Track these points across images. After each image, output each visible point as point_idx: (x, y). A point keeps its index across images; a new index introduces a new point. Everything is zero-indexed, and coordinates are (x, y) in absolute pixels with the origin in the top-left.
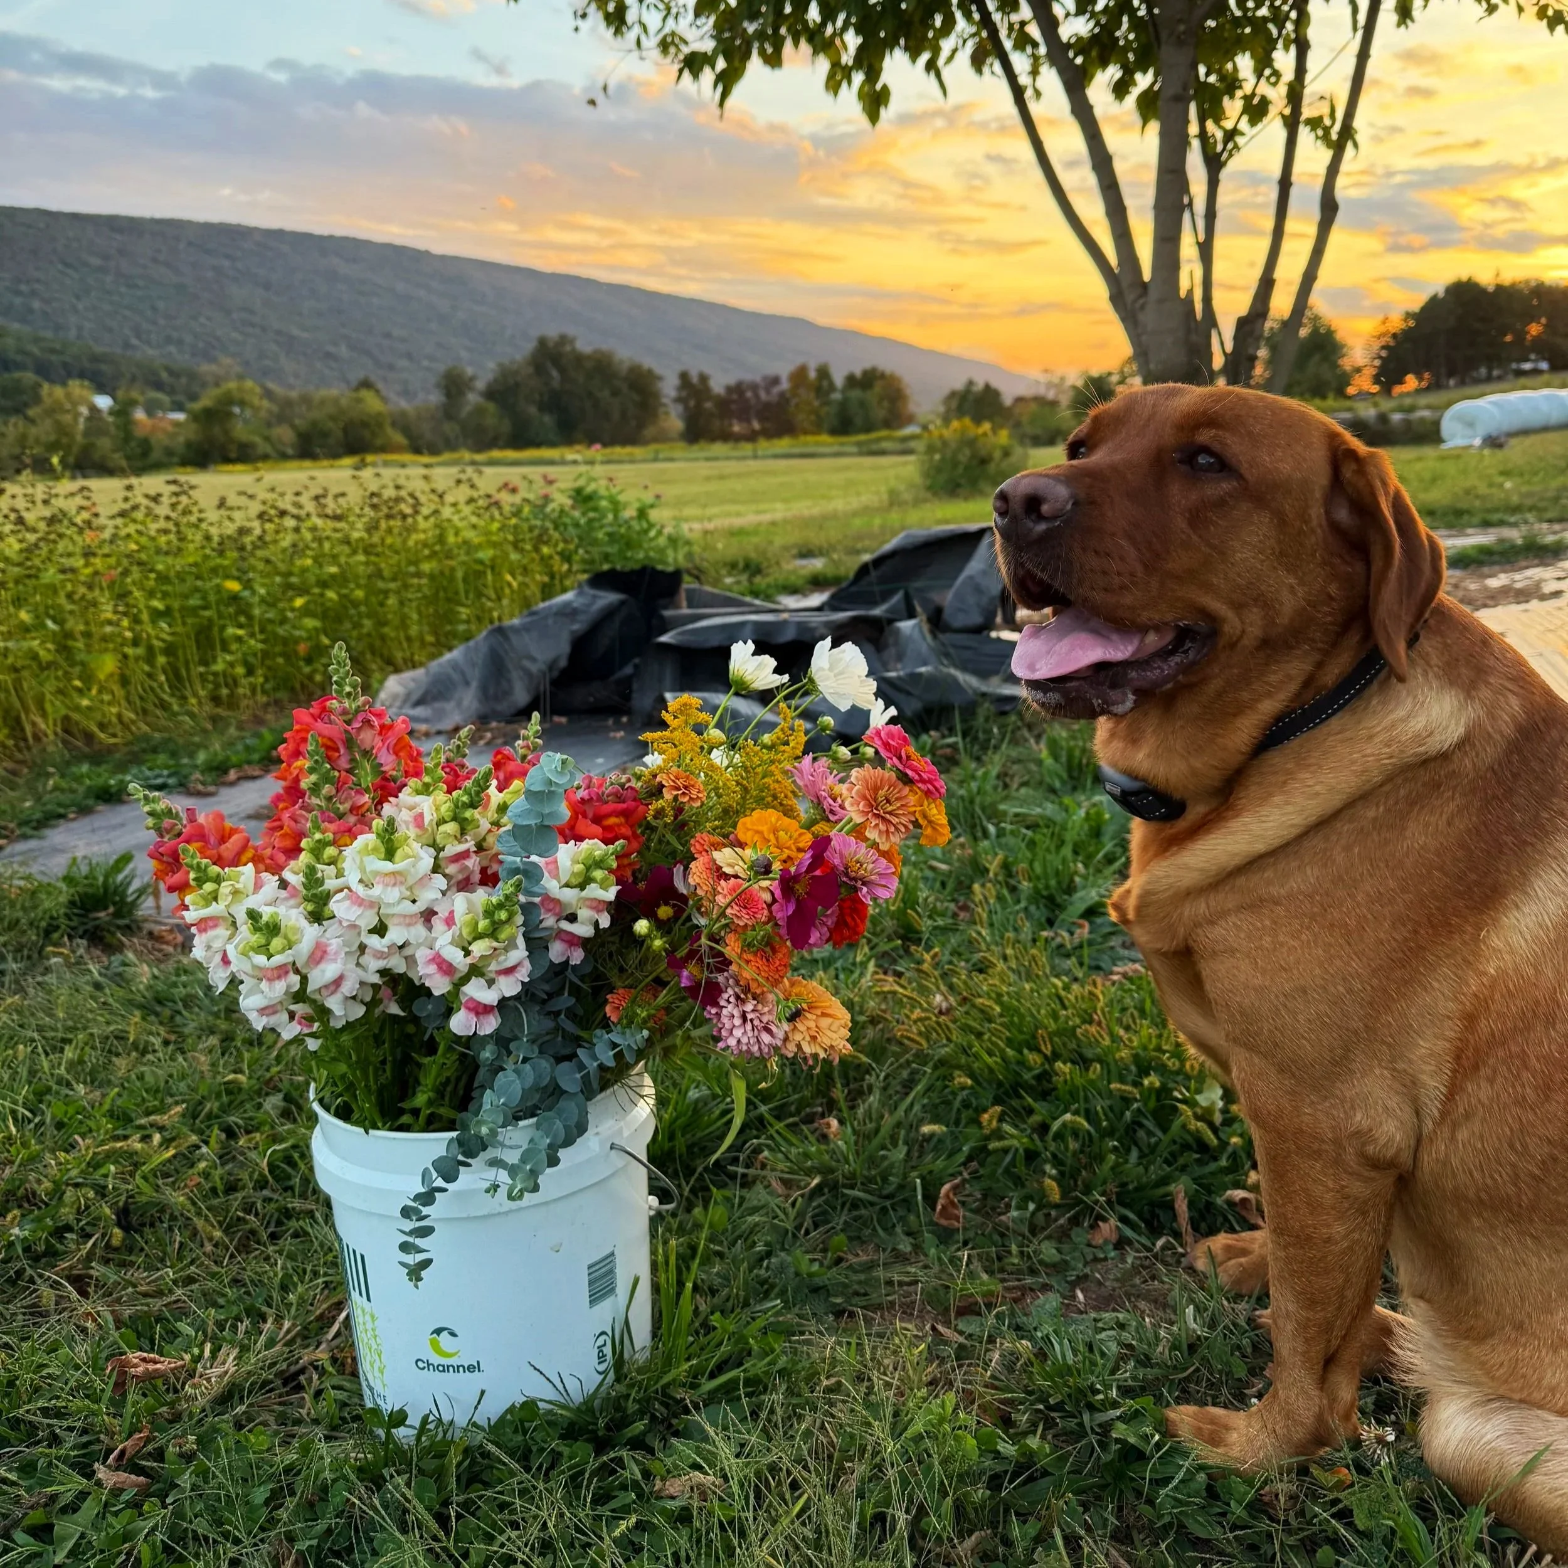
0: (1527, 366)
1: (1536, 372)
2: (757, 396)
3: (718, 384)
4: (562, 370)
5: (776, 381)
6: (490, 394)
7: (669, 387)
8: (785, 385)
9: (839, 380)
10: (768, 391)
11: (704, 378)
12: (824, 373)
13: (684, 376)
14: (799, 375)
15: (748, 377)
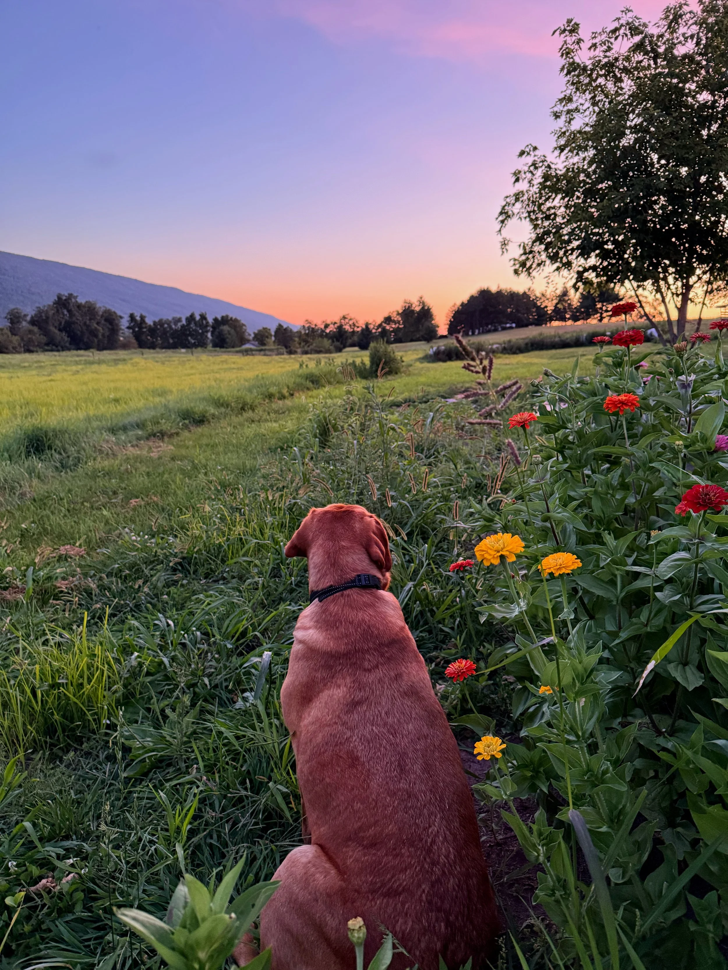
0: (508, 325)
1: (511, 328)
2: (170, 327)
3: (149, 321)
4: (69, 311)
5: (180, 320)
6: (33, 322)
7: (124, 323)
8: (184, 322)
9: (210, 320)
10: (176, 324)
11: (142, 318)
12: (203, 317)
13: (132, 317)
14: (191, 318)
15: (165, 318)
